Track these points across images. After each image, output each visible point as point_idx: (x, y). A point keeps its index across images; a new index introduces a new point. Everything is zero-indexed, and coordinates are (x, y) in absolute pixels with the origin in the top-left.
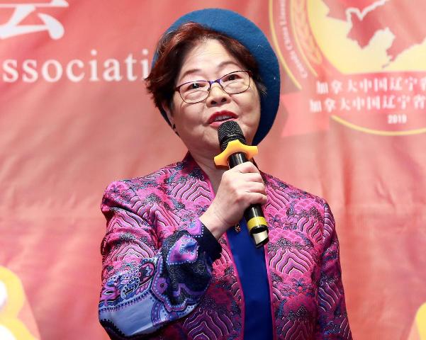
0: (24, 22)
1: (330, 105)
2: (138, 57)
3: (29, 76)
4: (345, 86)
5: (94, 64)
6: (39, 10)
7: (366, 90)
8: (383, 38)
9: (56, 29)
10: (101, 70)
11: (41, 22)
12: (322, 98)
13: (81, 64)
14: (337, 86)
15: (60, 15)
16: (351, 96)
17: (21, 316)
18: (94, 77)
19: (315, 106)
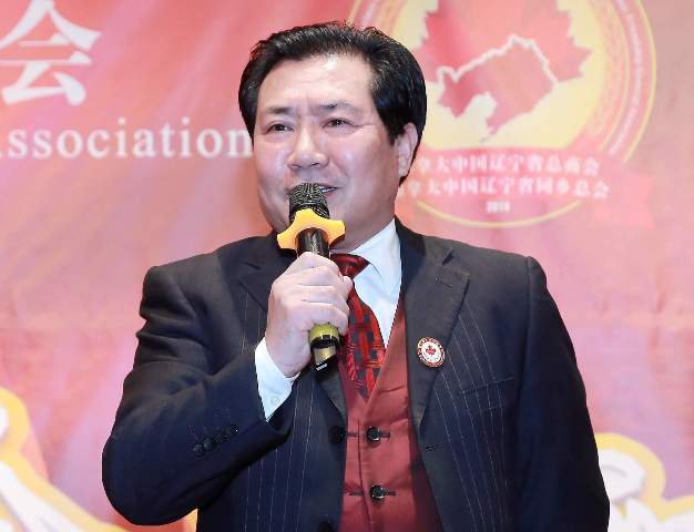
0: (36, 84)
2: (177, 127)
3: (42, 151)
4: (434, 165)
5: (121, 136)
6: (54, 69)
7: (461, 169)
8: (483, 105)
9: (74, 92)
10: (130, 143)
11: (56, 84)
13: (105, 135)
14: (424, 165)
16: (442, 178)
17: (24, 451)
18: (122, 152)
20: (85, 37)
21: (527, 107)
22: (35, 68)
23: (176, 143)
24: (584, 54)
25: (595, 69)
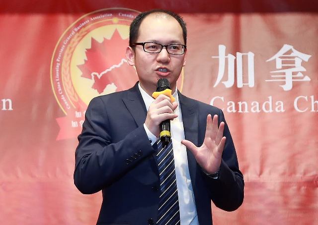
8: (110, 89)
12: (79, 119)
19: (75, 124)
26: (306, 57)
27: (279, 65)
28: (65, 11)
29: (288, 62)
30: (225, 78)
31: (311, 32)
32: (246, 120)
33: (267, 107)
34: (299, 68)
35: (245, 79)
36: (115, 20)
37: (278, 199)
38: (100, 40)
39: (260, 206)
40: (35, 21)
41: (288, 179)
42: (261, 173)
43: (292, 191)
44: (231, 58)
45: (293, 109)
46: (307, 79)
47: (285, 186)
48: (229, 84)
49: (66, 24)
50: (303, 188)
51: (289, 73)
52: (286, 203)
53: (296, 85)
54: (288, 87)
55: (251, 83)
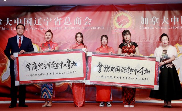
1: (116, 31)
2: (98, 27)
3: (87, 28)
8: (122, 25)
9: (90, 24)
10: (94, 28)
12: (116, 30)
13: (92, 27)
14: (117, 29)
15: (90, 23)
19: (115, 31)
20: (91, 20)
21: (125, 25)
22: (87, 22)
23: (98, 28)
24: (129, 21)
25: (130, 22)
26: (158, 19)
27: (153, 20)
28: (113, 11)
29: (154, 20)
30: (143, 23)
31: (159, 14)
32: (147, 30)
33: (150, 28)
34: (156, 21)
35: (146, 23)
36: (122, 12)
37: (153, 45)
38: (119, 16)
39: (149, 46)
40: (108, 13)
41: (154, 41)
42: (149, 40)
43: (155, 43)
44: (144, 19)
45: (155, 28)
46: (158, 23)
47: (154, 43)
48: (143, 24)
49: (113, 13)
50: (157, 43)
51: (154, 21)
52: (154, 46)
53: (156, 24)
54: (154, 24)
55: (147, 24)
